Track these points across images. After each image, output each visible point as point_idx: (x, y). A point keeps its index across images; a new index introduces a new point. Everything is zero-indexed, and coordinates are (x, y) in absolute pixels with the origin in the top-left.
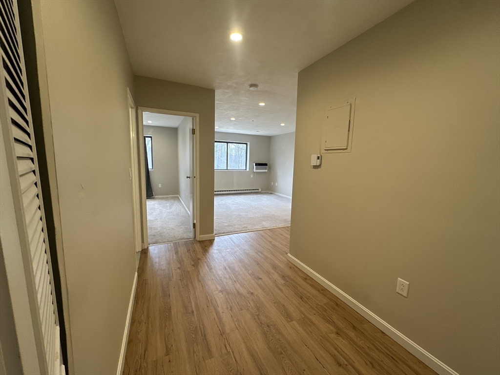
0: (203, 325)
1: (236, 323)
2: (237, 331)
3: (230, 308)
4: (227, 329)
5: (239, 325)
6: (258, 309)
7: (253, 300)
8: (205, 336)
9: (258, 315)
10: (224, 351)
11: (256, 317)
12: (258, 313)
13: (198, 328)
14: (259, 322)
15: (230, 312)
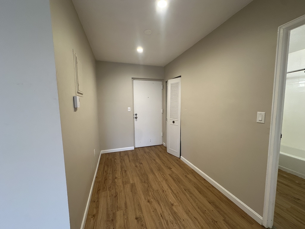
0: (176, 184)
1: (160, 184)
2: (160, 181)
3: (164, 191)
4: (164, 181)
5: (159, 183)
6: (147, 190)
7: (149, 196)
8: (174, 180)
9: (149, 187)
10: (165, 175)
11: (150, 186)
12: (148, 188)
13: (178, 183)
14: (149, 184)
15: (164, 189)
